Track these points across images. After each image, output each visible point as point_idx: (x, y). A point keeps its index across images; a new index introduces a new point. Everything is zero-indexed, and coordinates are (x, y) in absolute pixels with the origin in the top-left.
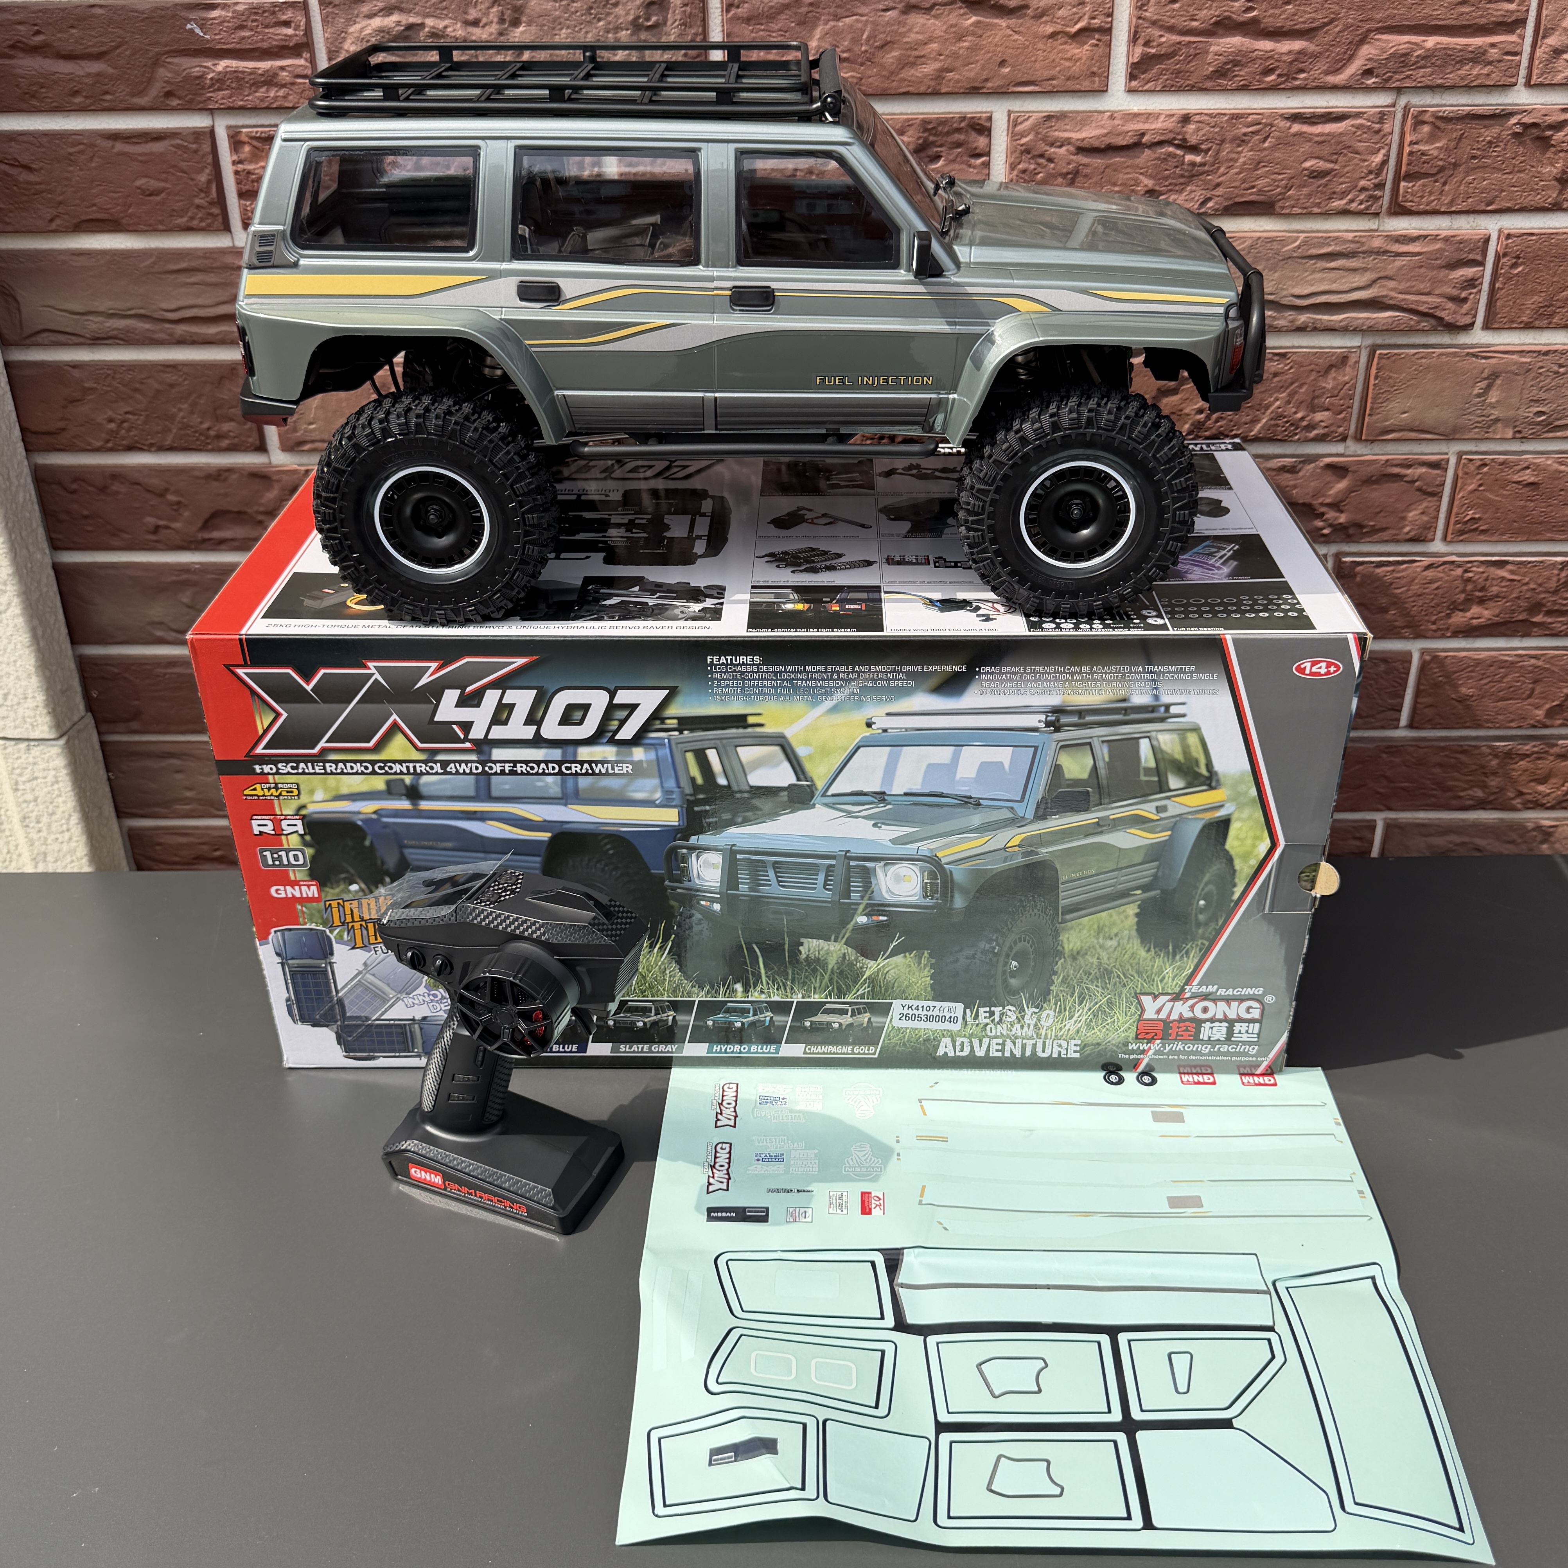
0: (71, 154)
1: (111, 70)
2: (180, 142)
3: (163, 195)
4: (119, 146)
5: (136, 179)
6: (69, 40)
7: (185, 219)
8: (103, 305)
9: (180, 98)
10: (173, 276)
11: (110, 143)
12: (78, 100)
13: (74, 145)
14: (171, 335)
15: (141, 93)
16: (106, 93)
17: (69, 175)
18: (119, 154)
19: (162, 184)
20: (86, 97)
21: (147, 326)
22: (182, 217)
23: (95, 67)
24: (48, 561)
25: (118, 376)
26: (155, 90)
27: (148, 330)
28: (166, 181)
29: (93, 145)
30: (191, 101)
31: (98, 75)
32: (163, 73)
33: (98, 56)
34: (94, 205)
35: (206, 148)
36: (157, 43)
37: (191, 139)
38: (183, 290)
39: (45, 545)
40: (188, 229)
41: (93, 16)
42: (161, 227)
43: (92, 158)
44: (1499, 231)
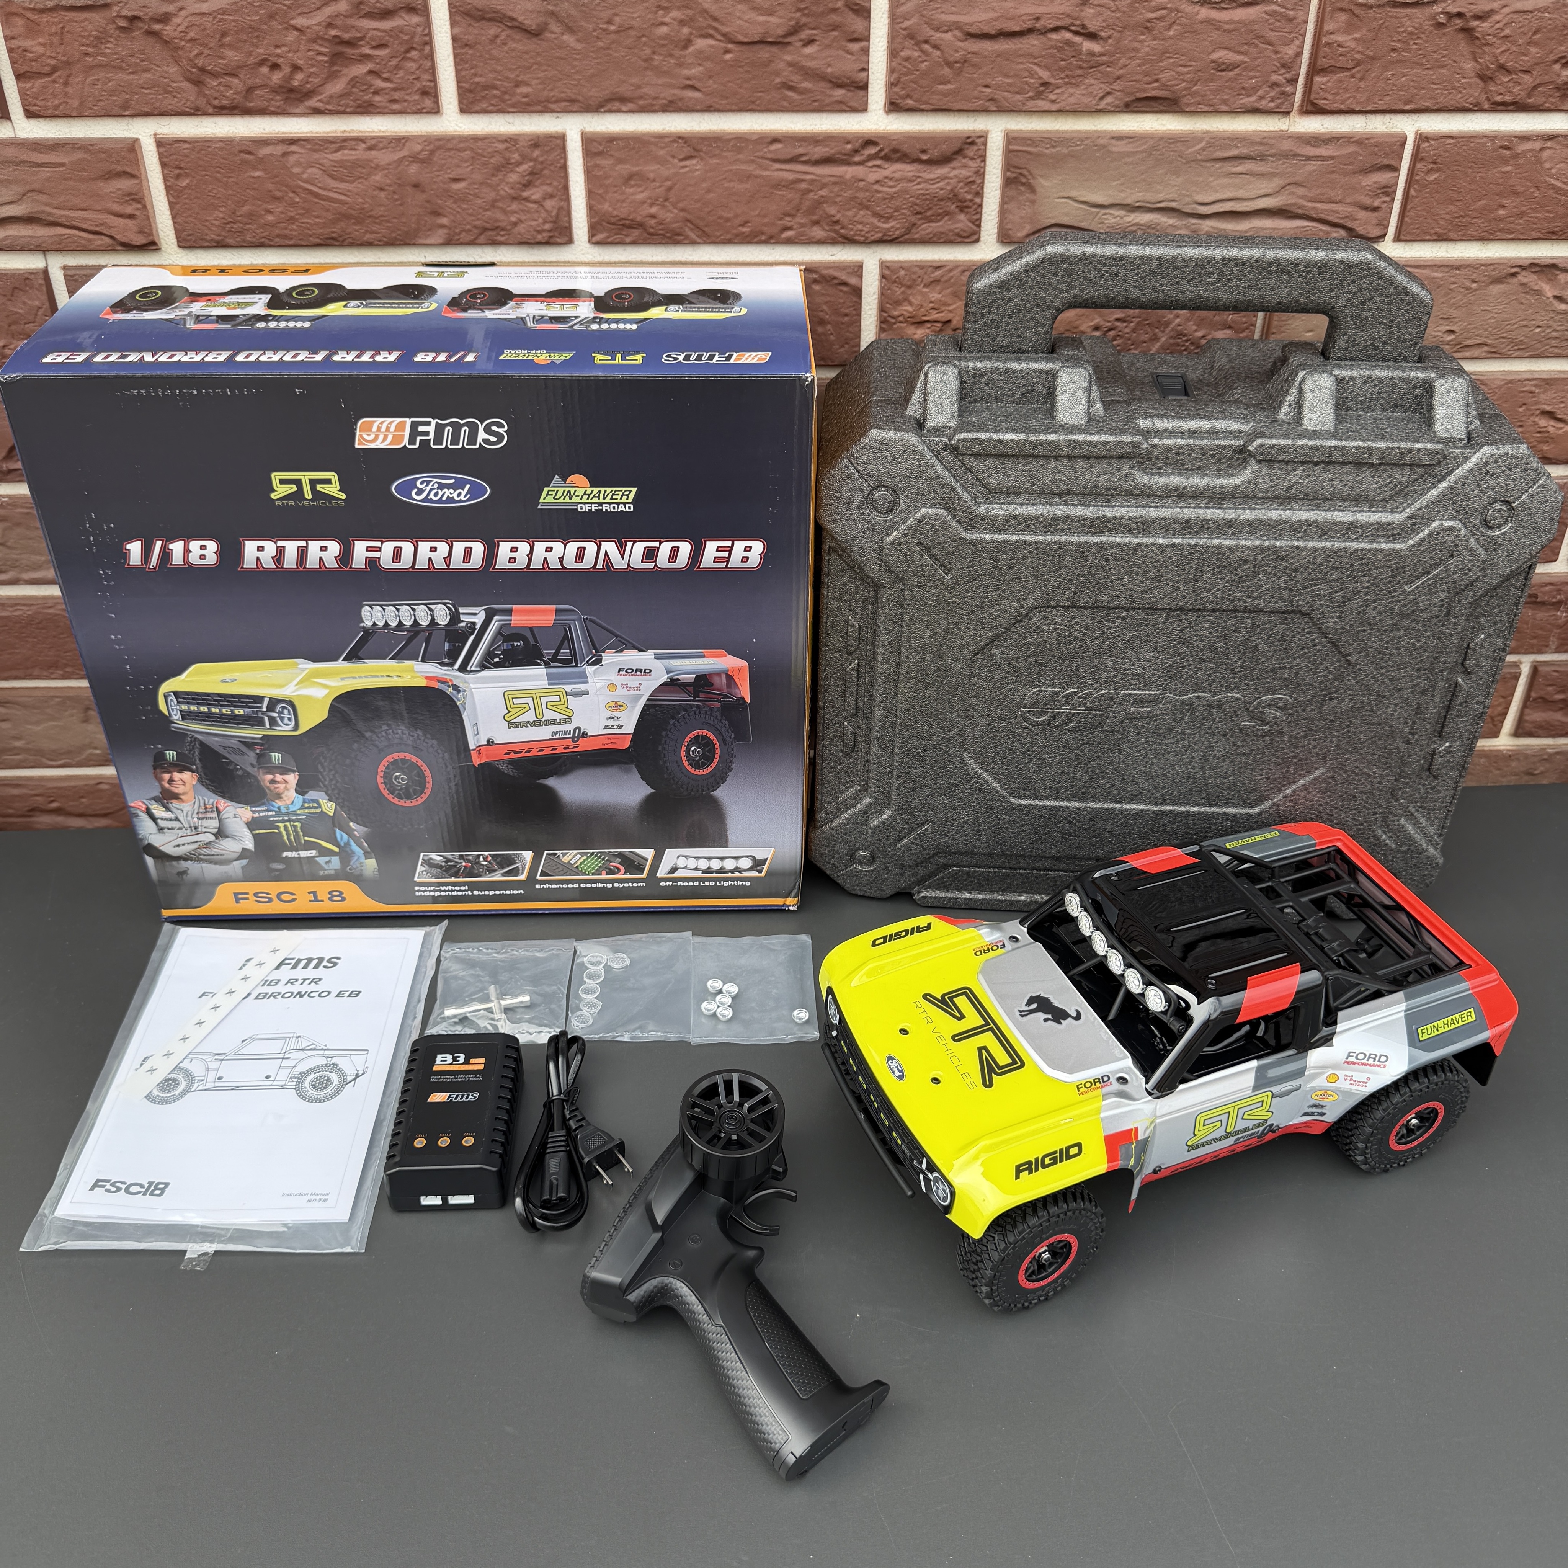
44: (1416, 133)
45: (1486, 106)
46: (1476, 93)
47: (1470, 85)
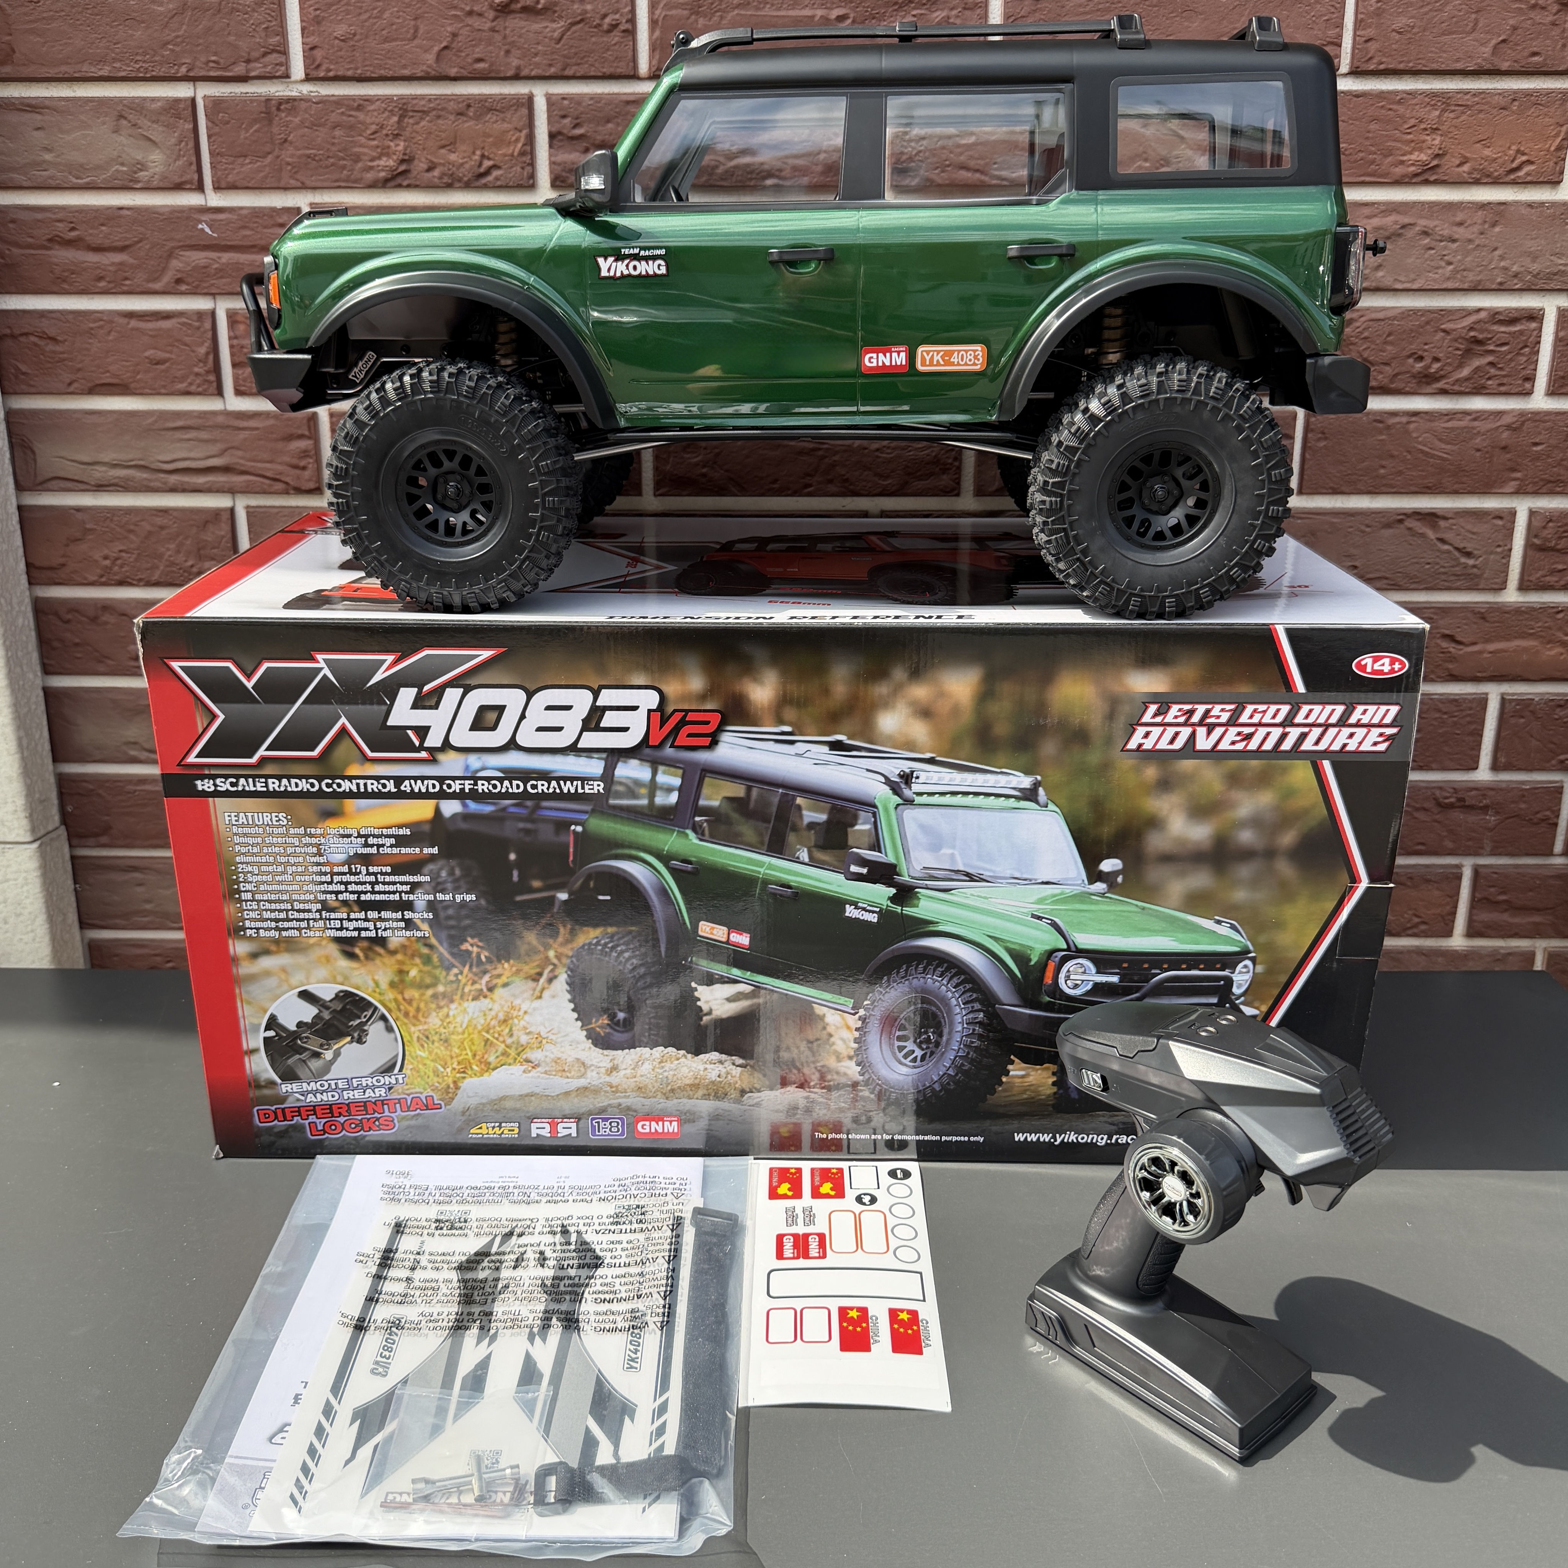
0: (92, 329)
1: (131, 261)
2: (184, 320)
3: (167, 364)
4: (134, 323)
5: (146, 350)
6: (98, 236)
7: (185, 385)
8: (107, 457)
9: (188, 284)
10: (170, 433)
11: (126, 320)
12: (102, 284)
13: (95, 321)
14: (165, 483)
15: (155, 280)
16: (126, 279)
17: (88, 346)
18: (133, 329)
19: (167, 355)
20: (109, 282)
21: (145, 476)
22: (182, 382)
23: (118, 258)
24: (39, 682)
25: (116, 518)
26: (168, 278)
27: (146, 479)
28: (171, 352)
29: (111, 322)
30: (197, 287)
31: (121, 264)
32: (175, 264)
33: (122, 249)
34: (108, 371)
35: (208, 325)
36: (172, 239)
37: (195, 318)
38: (178, 445)
39: (38, 668)
40: (187, 393)
41: (120, 217)
42: (163, 391)
43: (109, 332)
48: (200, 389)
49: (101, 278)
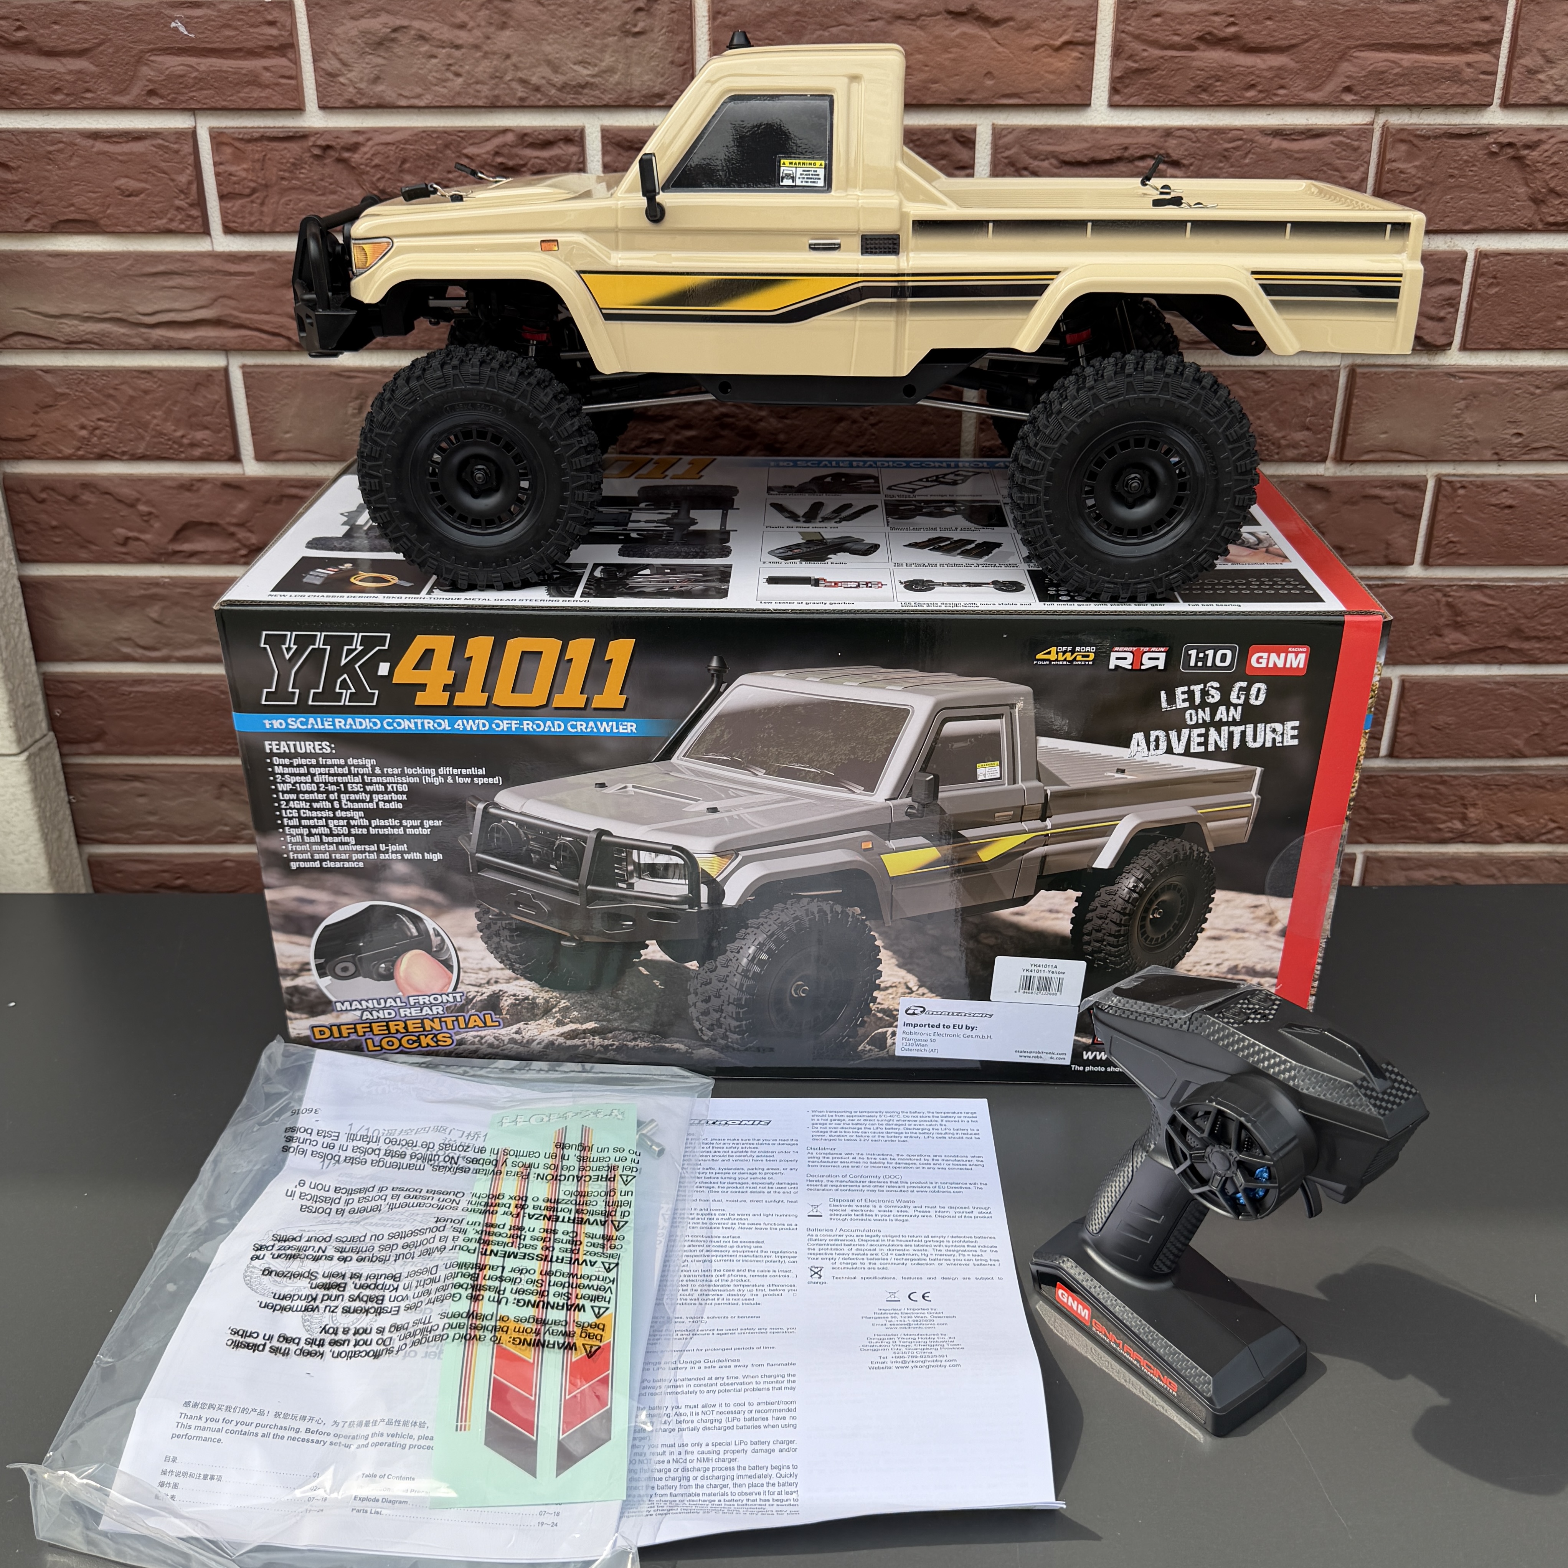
0: (50, 152)
1: (92, 68)
2: (161, 142)
3: (142, 196)
4: (100, 146)
5: (115, 179)
6: (50, 37)
7: (164, 221)
8: (79, 307)
9: (162, 97)
10: (150, 280)
11: (90, 142)
12: (58, 97)
13: (53, 143)
14: (147, 340)
15: (122, 92)
16: (88, 90)
17: (46, 174)
18: (99, 153)
19: (143, 185)
20: (67, 95)
21: (123, 330)
22: (161, 219)
23: (76, 64)
24: (14, 571)
25: (91, 382)
26: (137, 89)
27: (123, 334)
28: (146, 181)
29: (73, 144)
30: (172, 101)
31: (80, 72)
32: (145, 71)
33: (80, 54)
34: (72, 205)
35: (187, 148)
36: (140, 41)
37: (172, 139)
38: (160, 293)
39: (12, 555)
40: (168, 232)
41: (76, 13)
42: (139, 229)
43: (71, 157)
44: (1476, 251)
45: (1540, 227)
46: (1529, 214)
47: (1524, 207)
48: (183, 226)
49: (58, 90)
